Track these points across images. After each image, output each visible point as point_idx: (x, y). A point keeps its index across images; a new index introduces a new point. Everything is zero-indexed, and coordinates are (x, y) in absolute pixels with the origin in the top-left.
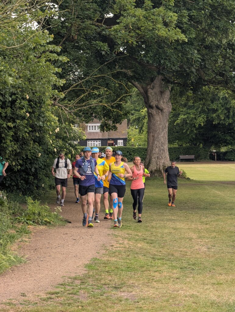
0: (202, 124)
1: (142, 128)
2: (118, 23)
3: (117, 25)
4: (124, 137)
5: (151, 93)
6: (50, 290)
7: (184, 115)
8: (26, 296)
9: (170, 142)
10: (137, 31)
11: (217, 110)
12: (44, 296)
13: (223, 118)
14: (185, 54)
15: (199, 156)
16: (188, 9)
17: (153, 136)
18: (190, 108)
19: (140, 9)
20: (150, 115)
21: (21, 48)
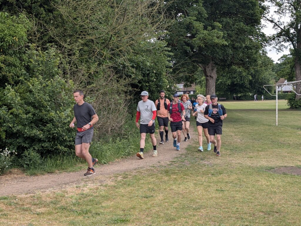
0: (230, 84)
1: (202, 86)
2: (196, 37)
3: (195, 38)
4: (194, 90)
5: (208, 70)
6: (171, 160)
7: (221, 80)
8: (160, 163)
9: (216, 92)
10: (205, 41)
11: (236, 77)
12: (169, 163)
13: (239, 81)
14: (225, 51)
15: (228, 98)
16: (227, 31)
17: (208, 89)
18: (224, 76)
19: (206, 31)
20: (207, 80)
21: (153, 49)
